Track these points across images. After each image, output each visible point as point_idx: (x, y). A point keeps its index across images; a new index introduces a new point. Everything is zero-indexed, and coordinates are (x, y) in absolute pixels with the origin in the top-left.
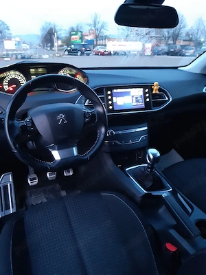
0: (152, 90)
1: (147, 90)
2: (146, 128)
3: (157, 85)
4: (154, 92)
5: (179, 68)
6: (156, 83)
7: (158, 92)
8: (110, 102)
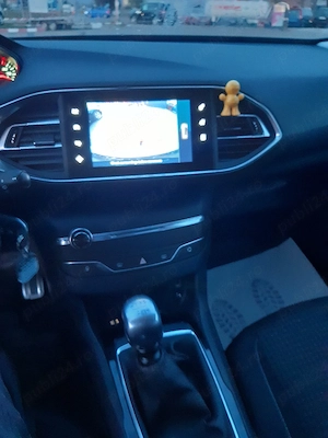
0: (221, 105)
1: (201, 107)
2: (197, 220)
3: (235, 92)
4: (225, 112)
5: (322, 44)
6: (232, 84)
7: (236, 112)
8: (78, 143)
